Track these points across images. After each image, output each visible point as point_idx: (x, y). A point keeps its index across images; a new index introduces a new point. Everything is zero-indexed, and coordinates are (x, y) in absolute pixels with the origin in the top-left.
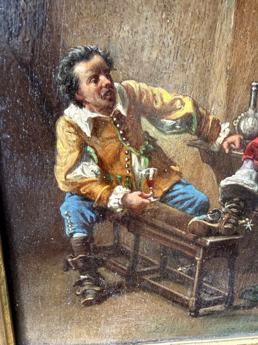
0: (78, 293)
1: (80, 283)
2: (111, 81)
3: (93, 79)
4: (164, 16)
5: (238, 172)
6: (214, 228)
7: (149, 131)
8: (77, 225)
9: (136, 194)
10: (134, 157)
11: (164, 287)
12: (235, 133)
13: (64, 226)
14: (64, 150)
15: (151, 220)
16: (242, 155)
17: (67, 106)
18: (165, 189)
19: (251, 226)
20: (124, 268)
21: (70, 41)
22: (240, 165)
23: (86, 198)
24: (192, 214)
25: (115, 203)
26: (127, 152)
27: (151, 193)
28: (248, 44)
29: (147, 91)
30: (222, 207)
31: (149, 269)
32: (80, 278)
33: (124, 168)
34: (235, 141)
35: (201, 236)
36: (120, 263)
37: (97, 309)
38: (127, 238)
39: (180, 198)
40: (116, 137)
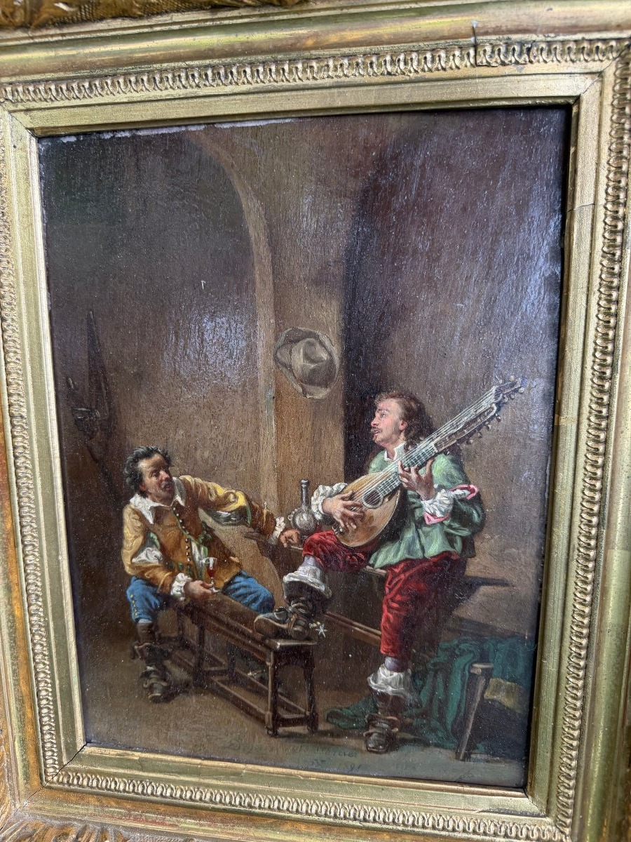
0: (145, 686)
1: (147, 675)
2: (170, 475)
3: (154, 474)
4: (212, 423)
5: (301, 568)
6: (283, 629)
7: (206, 521)
8: (142, 610)
9: (198, 583)
10: (194, 545)
11: (236, 694)
13: (130, 610)
14: (130, 535)
15: (215, 612)
17: (132, 496)
18: (227, 580)
19: (324, 632)
20: (190, 664)
21: (134, 441)
23: (151, 583)
24: (257, 611)
25: (178, 591)
26: (186, 540)
28: (291, 446)
29: (202, 485)
30: (288, 606)
31: (216, 668)
32: (146, 669)
33: (185, 556)
34: (292, 536)
35: (270, 637)
36: (186, 658)
37: (165, 708)
38: (192, 630)
39: (241, 591)
40: (176, 526)
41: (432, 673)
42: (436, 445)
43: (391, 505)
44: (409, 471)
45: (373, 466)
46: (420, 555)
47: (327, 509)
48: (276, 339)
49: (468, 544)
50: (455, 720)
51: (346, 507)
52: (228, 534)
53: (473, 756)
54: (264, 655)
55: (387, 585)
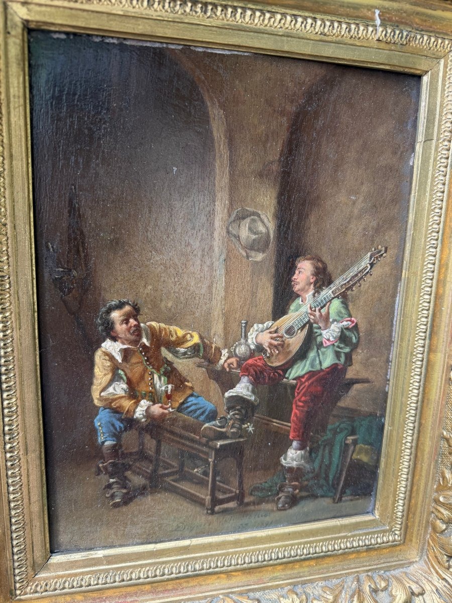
0: (107, 495)
1: (109, 486)
2: (138, 322)
3: (125, 322)
4: (176, 279)
5: (238, 386)
6: (223, 432)
8: (108, 434)
9: (157, 406)
10: (156, 377)
11: (184, 488)
13: (97, 436)
14: (100, 373)
15: (170, 427)
16: (239, 373)
17: (104, 341)
18: (181, 401)
19: (253, 430)
20: (148, 471)
21: (108, 296)
22: (238, 380)
23: (116, 411)
24: (204, 421)
25: (140, 415)
26: (150, 373)
28: (236, 296)
29: (165, 329)
30: (227, 414)
31: (169, 471)
32: (109, 481)
33: (148, 386)
34: (233, 362)
35: (212, 440)
36: (144, 467)
37: (124, 510)
38: (150, 444)
39: (193, 408)
40: (142, 362)
41: (322, 447)
42: (332, 292)
43: (301, 336)
44: (315, 311)
45: (292, 307)
46: (318, 368)
47: (259, 341)
48: (230, 216)
49: (349, 357)
50: (334, 477)
51: (272, 338)
52: (183, 365)
53: (343, 499)
54: (207, 454)
55: (297, 391)
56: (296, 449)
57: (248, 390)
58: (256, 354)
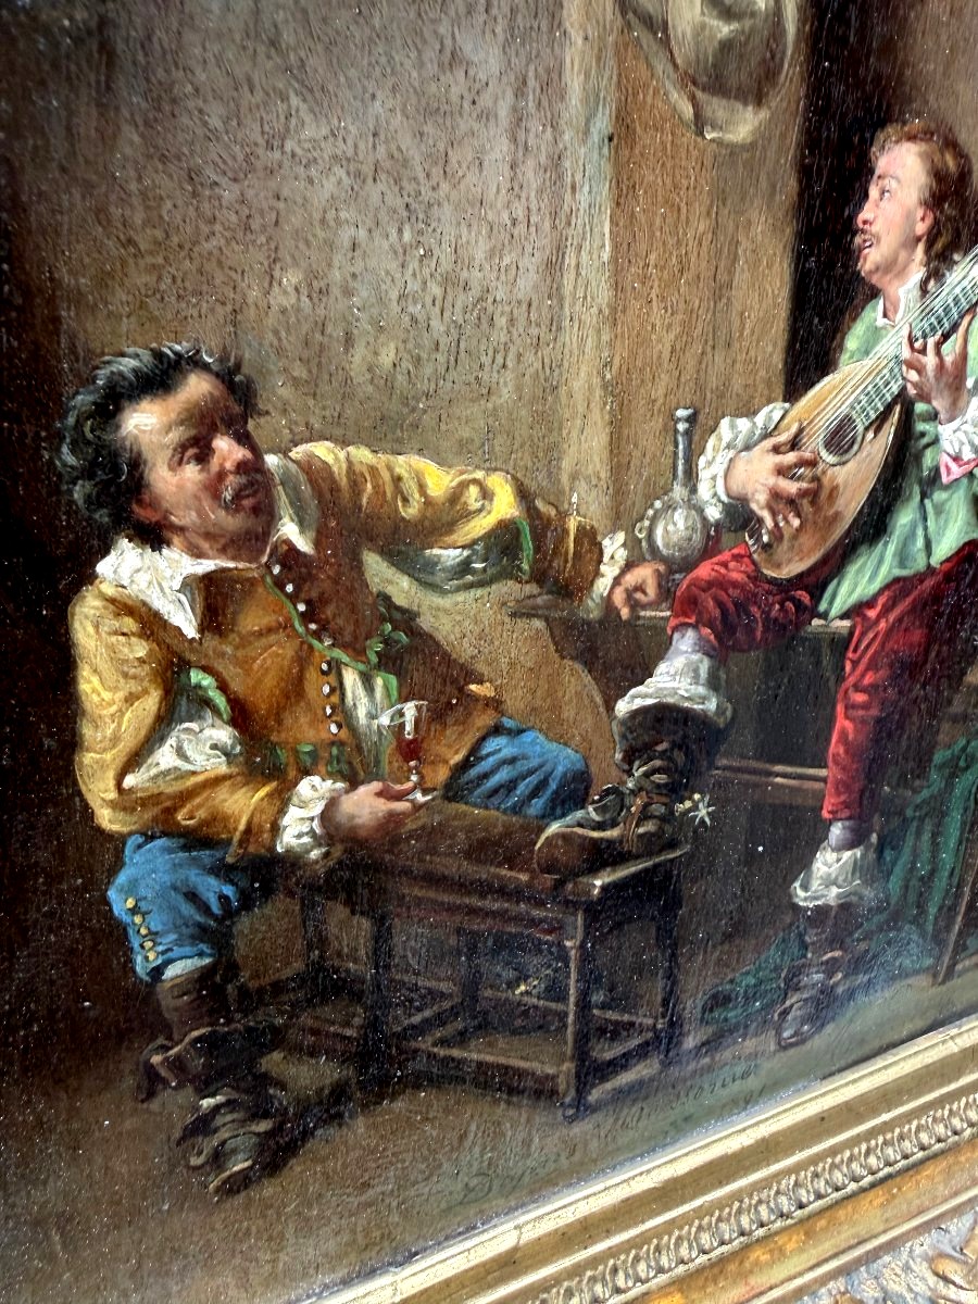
0: (195, 1162)
1: (202, 1127)
2: (254, 449)
3: (191, 452)
4: (407, 236)
5: (662, 668)
6: (610, 842)
7: (390, 590)
8: (173, 937)
10: (351, 678)
11: (481, 1057)
12: (644, 560)
13: (128, 951)
14: (107, 695)
15: (421, 860)
16: (667, 619)
18: (458, 758)
19: (709, 814)
20: (349, 1032)
21: (91, 329)
22: (661, 649)
23: (197, 840)
24: (543, 817)
25: (299, 836)
26: (325, 667)
27: (414, 778)
28: (654, 303)
29: (373, 470)
30: (625, 777)
31: (428, 1013)
32: (196, 1110)
33: (320, 719)
34: (644, 582)
35: (575, 874)
36: (333, 1023)
39: (502, 776)
40: (286, 625)
41: (914, 827)
43: (875, 449)
44: (923, 351)
45: (852, 342)
46: (920, 564)
47: (736, 488)
50: (941, 909)
51: (781, 471)
52: (456, 616)
53: (961, 966)
55: (850, 655)
56: (839, 849)
57: (696, 679)
58: (727, 538)
